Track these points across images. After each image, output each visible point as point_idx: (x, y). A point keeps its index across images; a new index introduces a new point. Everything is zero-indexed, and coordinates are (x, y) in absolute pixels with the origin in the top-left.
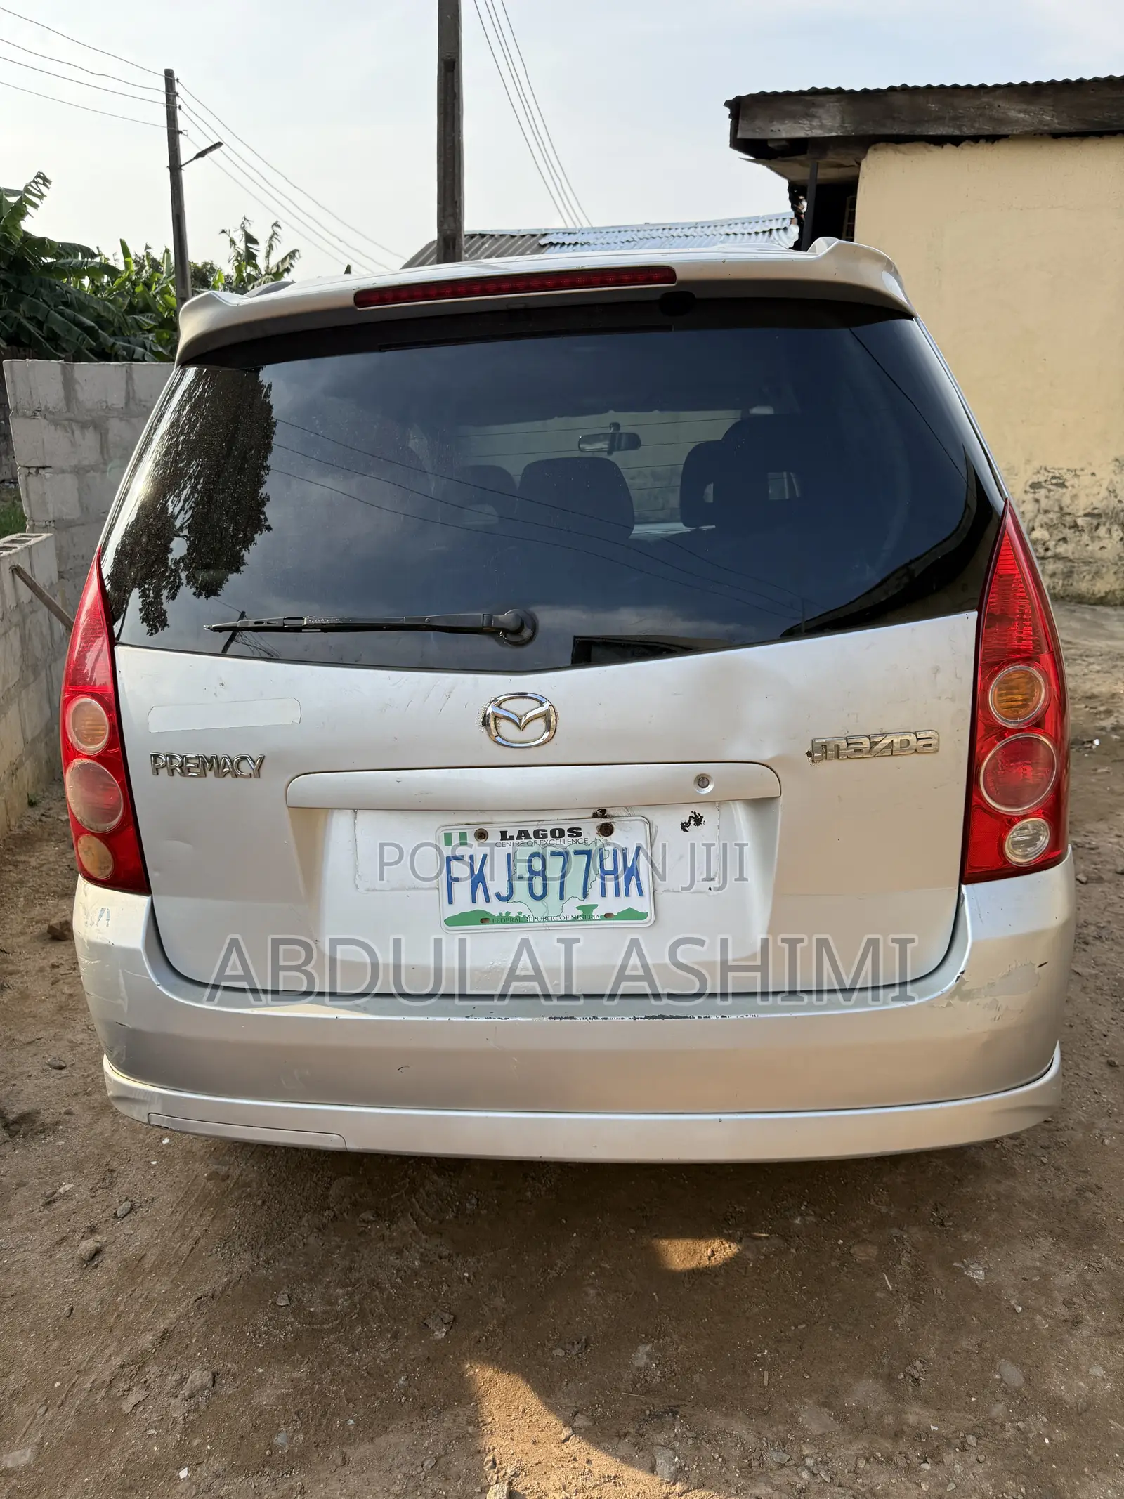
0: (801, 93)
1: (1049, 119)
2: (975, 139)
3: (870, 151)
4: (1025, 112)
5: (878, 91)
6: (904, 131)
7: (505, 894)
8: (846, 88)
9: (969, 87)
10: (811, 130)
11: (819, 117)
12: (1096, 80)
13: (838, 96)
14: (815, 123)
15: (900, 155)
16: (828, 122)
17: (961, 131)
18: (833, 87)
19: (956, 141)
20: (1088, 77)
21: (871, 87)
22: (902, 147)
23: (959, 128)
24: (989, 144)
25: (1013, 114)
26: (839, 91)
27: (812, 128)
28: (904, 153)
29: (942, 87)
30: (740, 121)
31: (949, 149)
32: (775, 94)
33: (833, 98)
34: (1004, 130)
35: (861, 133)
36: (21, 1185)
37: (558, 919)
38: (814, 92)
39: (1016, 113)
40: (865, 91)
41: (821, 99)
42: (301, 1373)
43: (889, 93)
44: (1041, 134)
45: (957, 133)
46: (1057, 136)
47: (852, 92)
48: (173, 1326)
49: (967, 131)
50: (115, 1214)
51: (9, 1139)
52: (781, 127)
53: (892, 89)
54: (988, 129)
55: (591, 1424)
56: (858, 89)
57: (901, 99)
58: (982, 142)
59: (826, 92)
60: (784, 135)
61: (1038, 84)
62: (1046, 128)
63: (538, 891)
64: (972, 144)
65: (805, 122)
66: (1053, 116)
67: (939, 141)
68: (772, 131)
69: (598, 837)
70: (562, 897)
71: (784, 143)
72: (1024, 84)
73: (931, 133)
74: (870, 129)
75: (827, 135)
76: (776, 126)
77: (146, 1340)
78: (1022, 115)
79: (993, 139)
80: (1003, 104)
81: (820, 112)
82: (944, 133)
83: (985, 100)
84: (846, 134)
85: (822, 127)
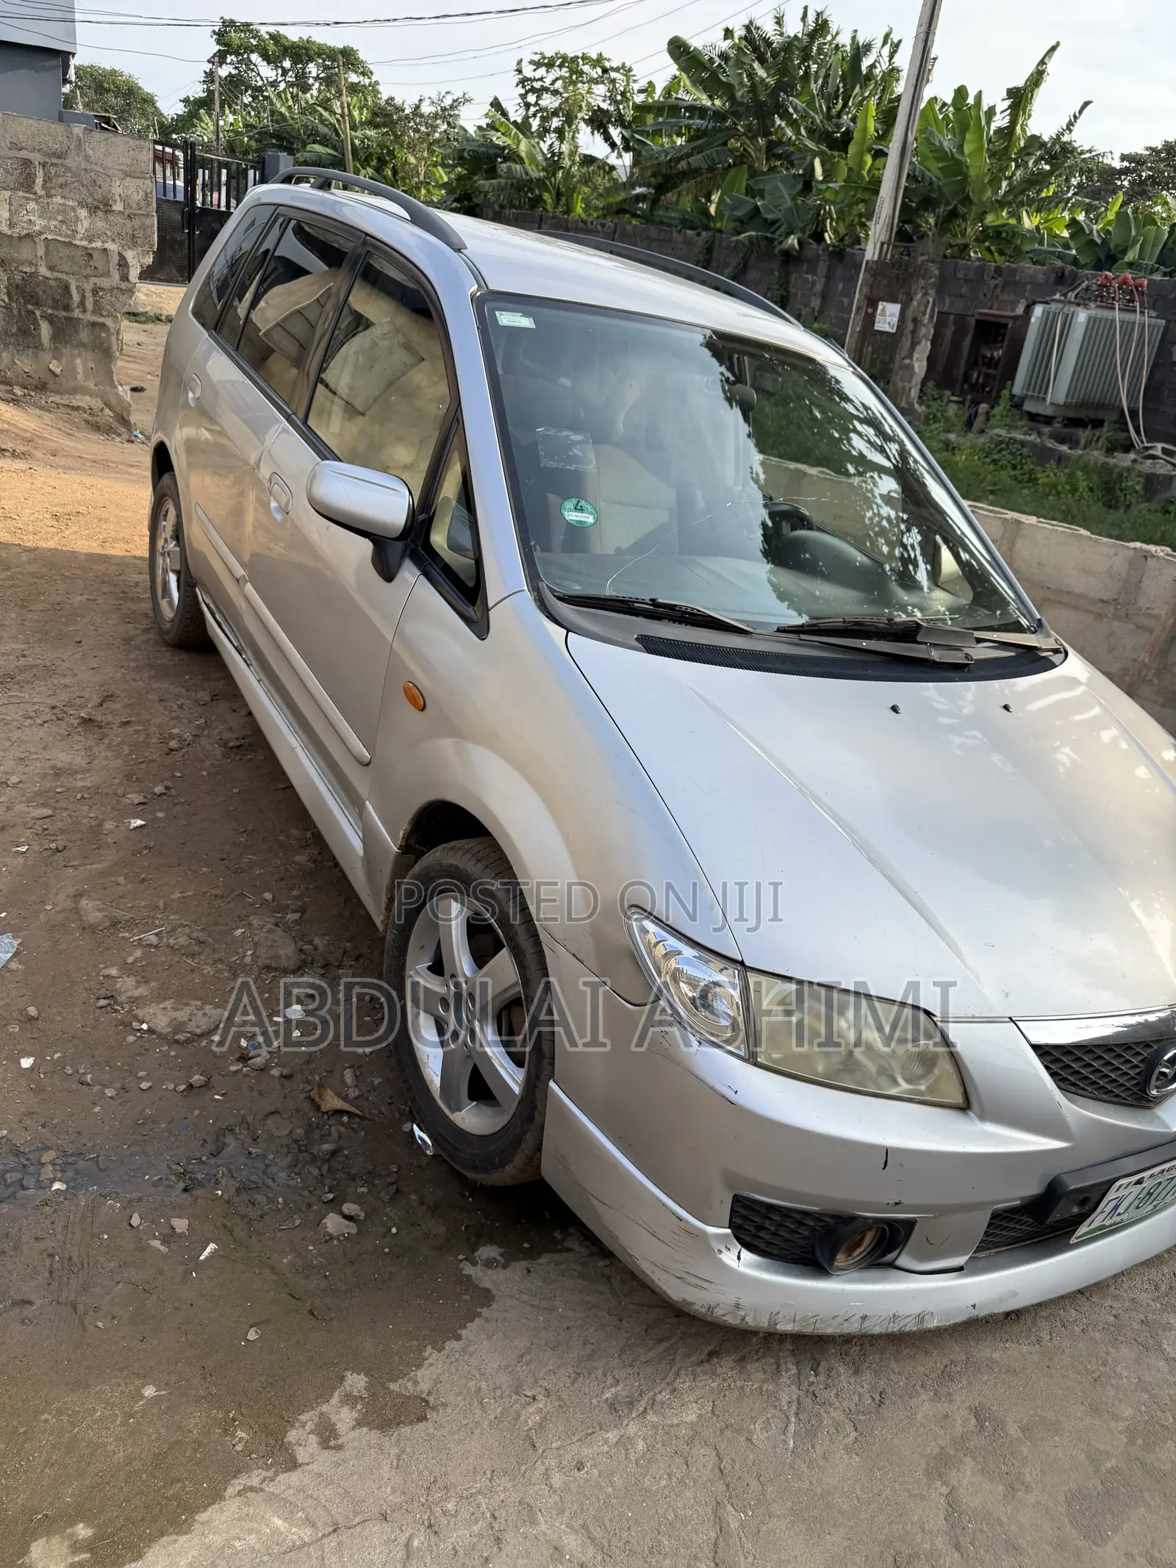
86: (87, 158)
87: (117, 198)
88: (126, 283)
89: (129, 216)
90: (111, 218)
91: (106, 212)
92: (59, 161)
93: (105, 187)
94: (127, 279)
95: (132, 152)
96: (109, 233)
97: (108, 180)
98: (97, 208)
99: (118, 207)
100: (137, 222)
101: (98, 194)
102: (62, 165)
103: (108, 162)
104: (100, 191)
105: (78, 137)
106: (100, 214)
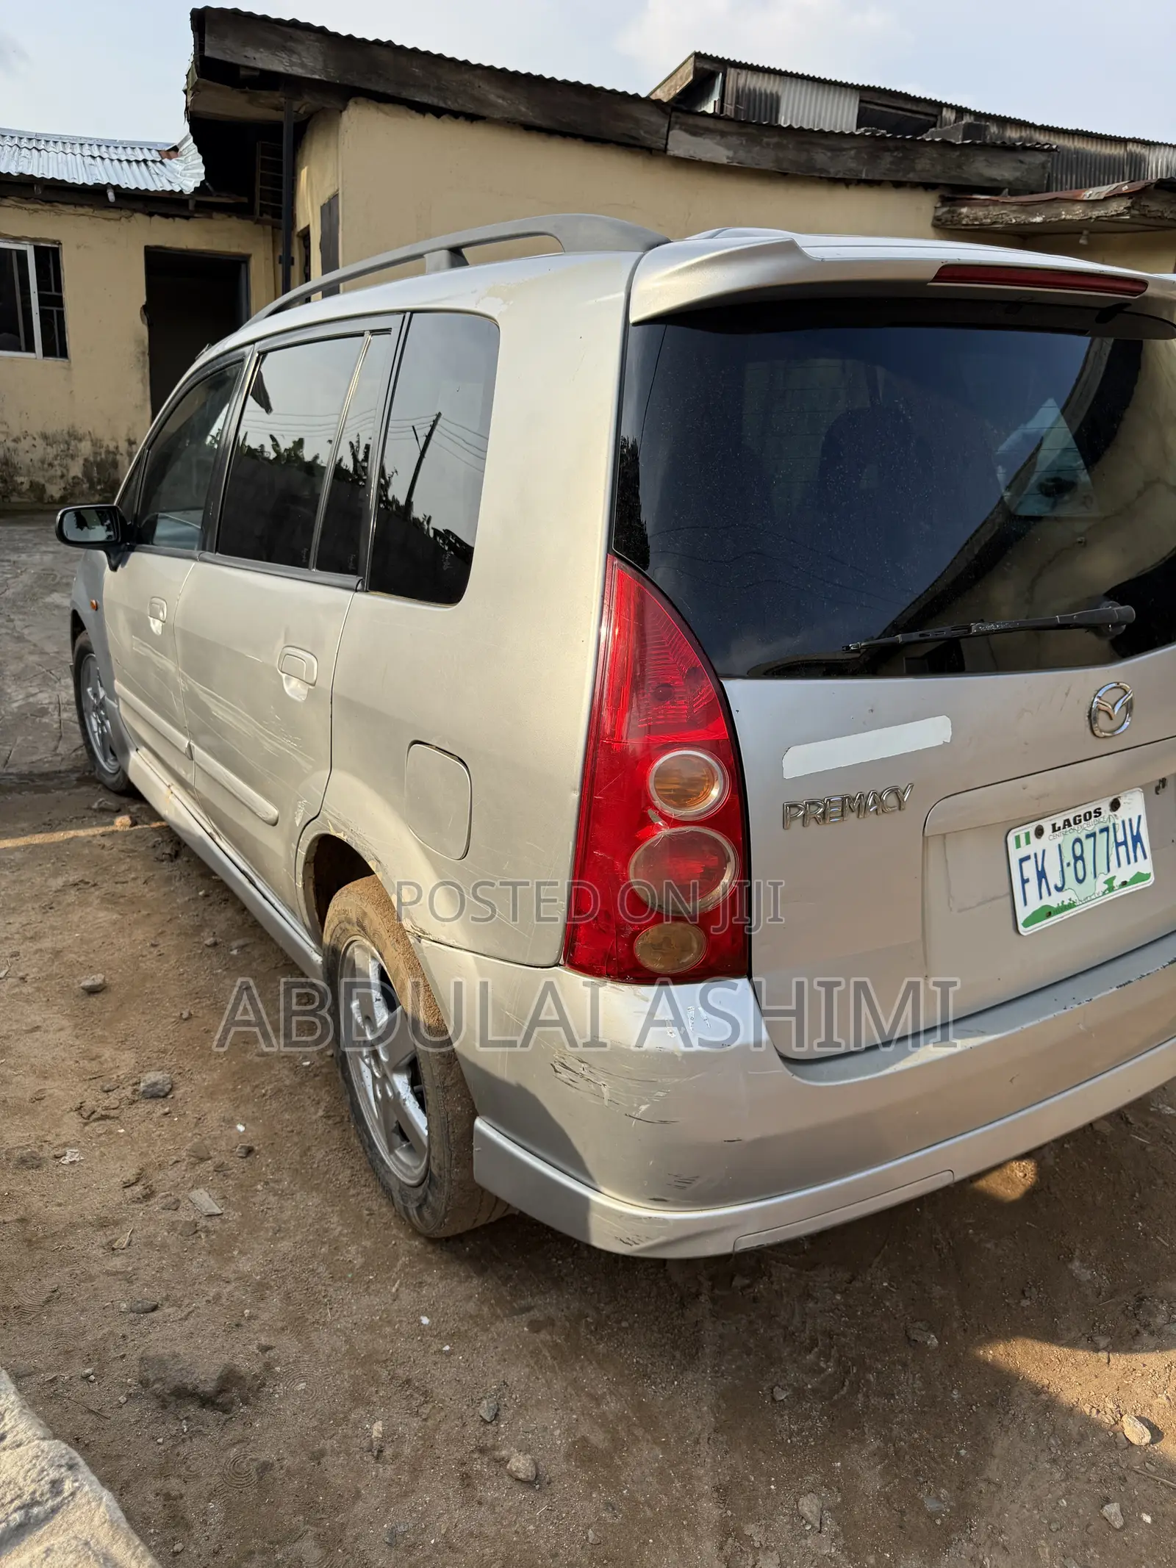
0: (279, 22)
1: (524, 111)
2: (456, 115)
3: (351, 103)
4: (503, 99)
5: (364, 40)
6: (390, 90)
7: (1060, 885)
8: (331, 29)
9: (453, 60)
10: (291, 66)
11: (299, 55)
12: (565, 83)
13: (320, 36)
14: (295, 59)
15: (381, 115)
16: (309, 62)
17: (446, 103)
18: (317, 24)
19: (438, 112)
20: (559, 78)
21: (358, 36)
22: (387, 107)
23: (445, 100)
24: (468, 123)
25: (492, 97)
26: (322, 30)
27: (292, 64)
28: (386, 114)
29: (427, 53)
30: (207, 38)
31: (430, 120)
32: (250, 16)
33: (313, 36)
34: (485, 112)
35: (345, 82)
36: (318, 1457)
37: (1093, 897)
38: (294, 24)
39: (495, 96)
40: (350, 37)
41: (299, 33)
42: (874, 1443)
43: (375, 46)
44: (514, 123)
45: (442, 104)
46: (529, 128)
47: (336, 35)
48: (717, 1479)
49: (451, 105)
50: (484, 1420)
51: (226, 1416)
52: (257, 56)
53: (377, 42)
54: (470, 108)
55: (1110, 1339)
56: (344, 33)
57: (385, 55)
58: (461, 119)
59: (308, 27)
60: (260, 65)
61: (516, 73)
62: (522, 119)
63: (1081, 876)
64: (452, 119)
65: (284, 56)
66: (528, 108)
67: (422, 109)
68: (246, 57)
69: (1111, 813)
70: (1095, 876)
71: (257, 73)
72: (504, 70)
73: (417, 99)
74: (355, 80)
75: (309, 76)
76: (250, 52)
77: (709, 1509)
78: (500, 101)
79: (472, 118)
80: (485, 87)
81: (300, 48)
82: (430, 102)
83: (466, 76)
84: (330, 80)
85: (303, 65)
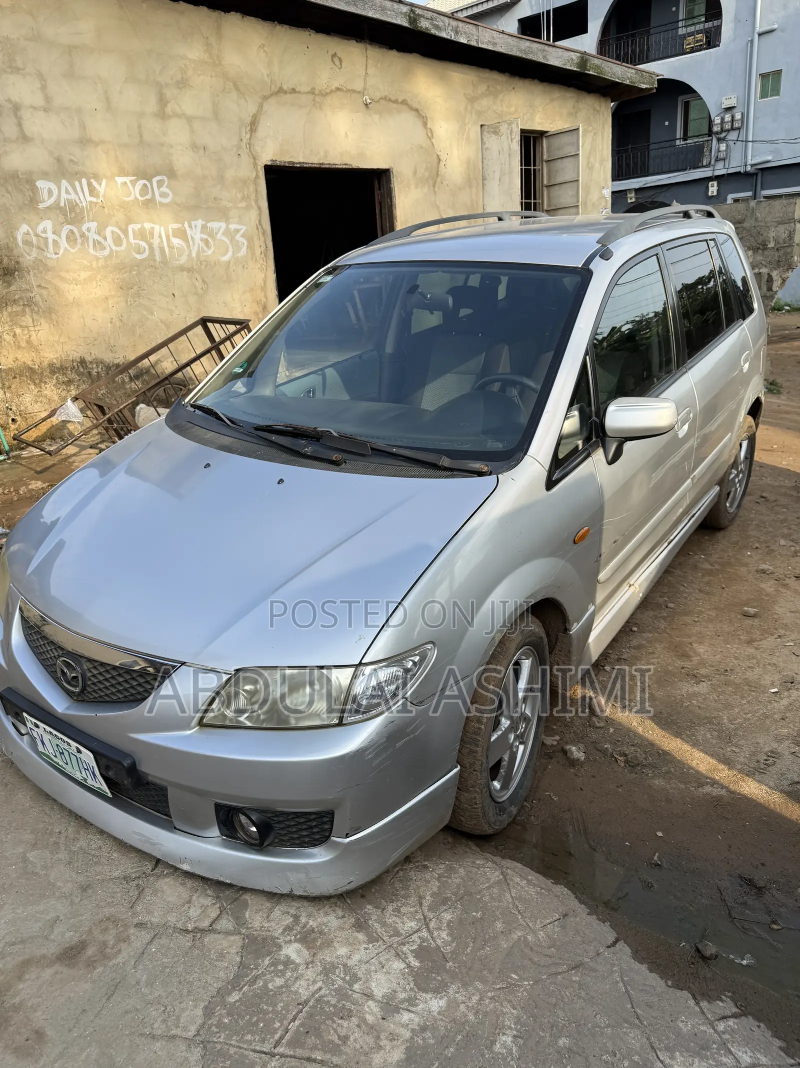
86: (756, 220)
87: (772, 239)
88: (771, 292)
89: (778, 250)
90: (766, 253)
91: (763, 250)
92: (740, 225)
93: (765, 234)
94: (771, 290)
95: (784, 208)
96: (763, 263)
97: (767, 229)
98: (759, 248)
99: (771, 245)
100: (781, 252)
101: (760, 240)
102: (742, 227)
103: (769, 219)
104: (761, 237)
105: (753, 208)
106: (760, 251)
